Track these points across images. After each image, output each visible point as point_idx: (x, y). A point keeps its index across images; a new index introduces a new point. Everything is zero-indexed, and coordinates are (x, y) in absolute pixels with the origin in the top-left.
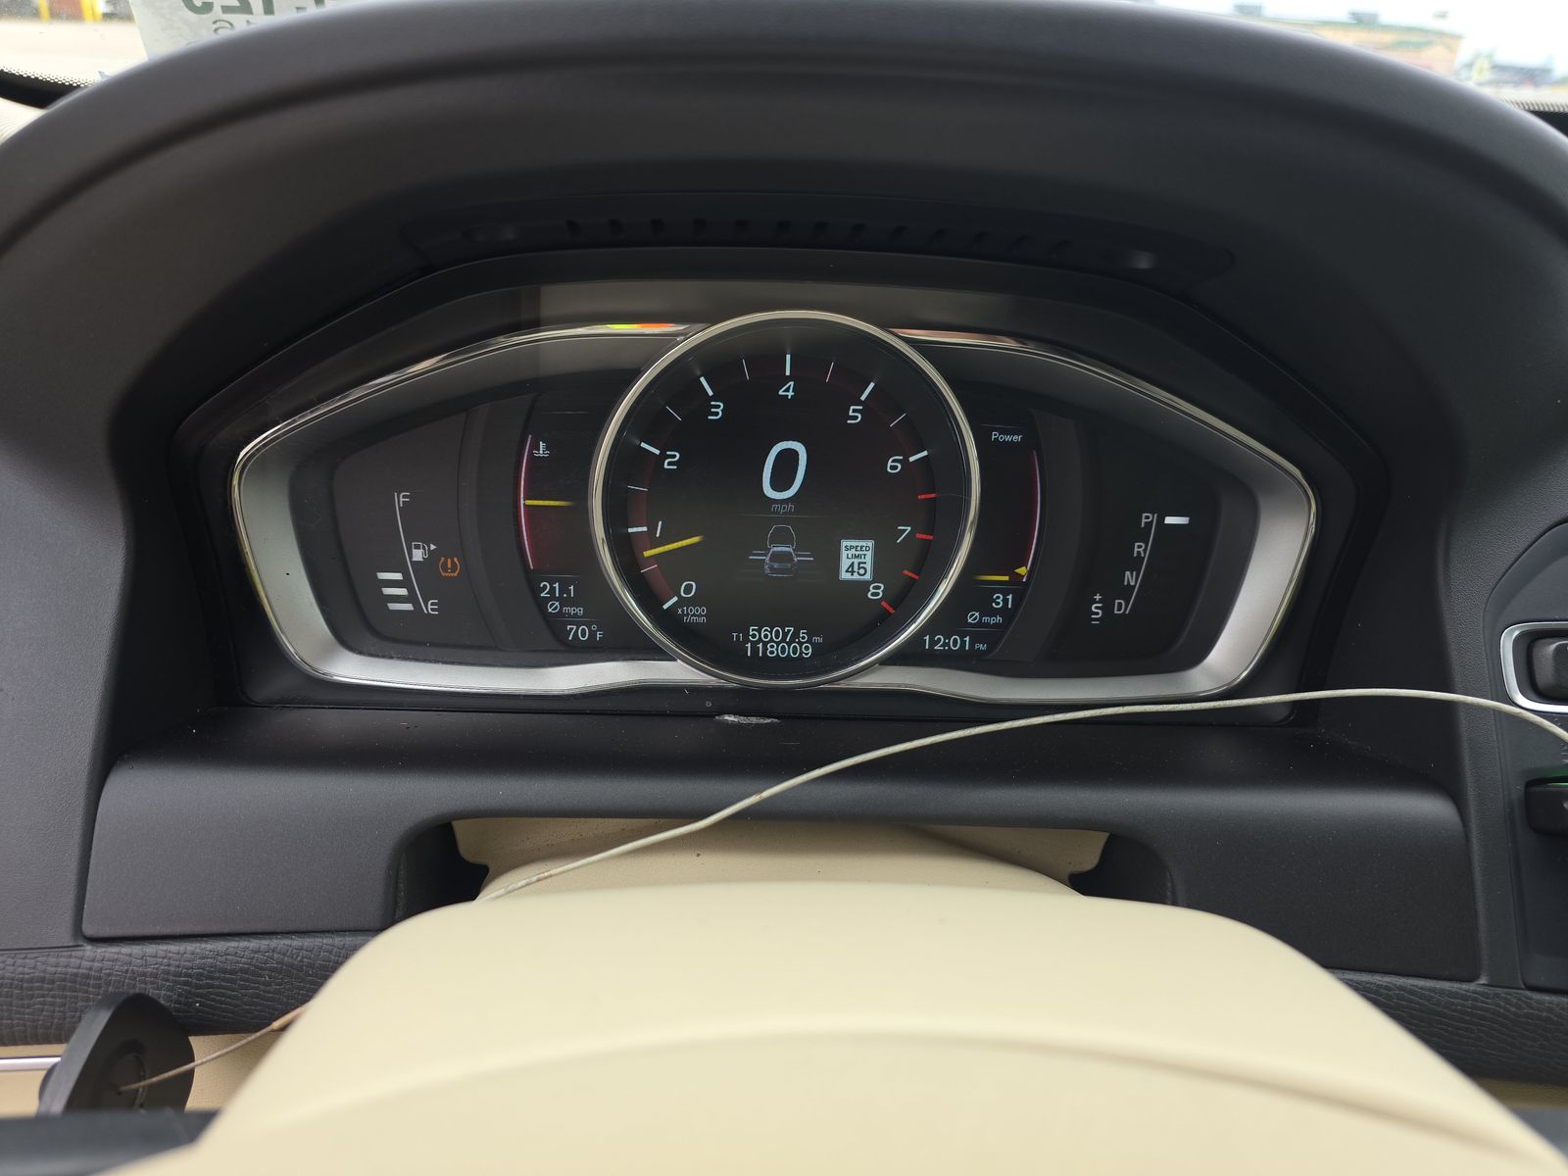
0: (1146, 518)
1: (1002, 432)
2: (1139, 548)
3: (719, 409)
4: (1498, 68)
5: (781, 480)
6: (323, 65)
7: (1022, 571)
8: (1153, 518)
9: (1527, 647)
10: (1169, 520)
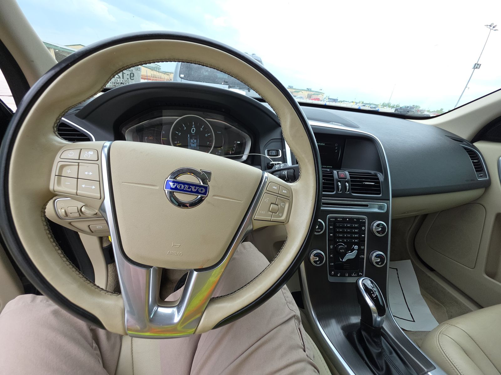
0: (235, 142)
1: (219, 132)
2: (235, 145)
3: (185, 128)
4: (329, 99)
5: (193, 131)
6: (143, 87)
7: (222, 148)
8: (236, 142)
9: (268, 151)
10: (238, 142)
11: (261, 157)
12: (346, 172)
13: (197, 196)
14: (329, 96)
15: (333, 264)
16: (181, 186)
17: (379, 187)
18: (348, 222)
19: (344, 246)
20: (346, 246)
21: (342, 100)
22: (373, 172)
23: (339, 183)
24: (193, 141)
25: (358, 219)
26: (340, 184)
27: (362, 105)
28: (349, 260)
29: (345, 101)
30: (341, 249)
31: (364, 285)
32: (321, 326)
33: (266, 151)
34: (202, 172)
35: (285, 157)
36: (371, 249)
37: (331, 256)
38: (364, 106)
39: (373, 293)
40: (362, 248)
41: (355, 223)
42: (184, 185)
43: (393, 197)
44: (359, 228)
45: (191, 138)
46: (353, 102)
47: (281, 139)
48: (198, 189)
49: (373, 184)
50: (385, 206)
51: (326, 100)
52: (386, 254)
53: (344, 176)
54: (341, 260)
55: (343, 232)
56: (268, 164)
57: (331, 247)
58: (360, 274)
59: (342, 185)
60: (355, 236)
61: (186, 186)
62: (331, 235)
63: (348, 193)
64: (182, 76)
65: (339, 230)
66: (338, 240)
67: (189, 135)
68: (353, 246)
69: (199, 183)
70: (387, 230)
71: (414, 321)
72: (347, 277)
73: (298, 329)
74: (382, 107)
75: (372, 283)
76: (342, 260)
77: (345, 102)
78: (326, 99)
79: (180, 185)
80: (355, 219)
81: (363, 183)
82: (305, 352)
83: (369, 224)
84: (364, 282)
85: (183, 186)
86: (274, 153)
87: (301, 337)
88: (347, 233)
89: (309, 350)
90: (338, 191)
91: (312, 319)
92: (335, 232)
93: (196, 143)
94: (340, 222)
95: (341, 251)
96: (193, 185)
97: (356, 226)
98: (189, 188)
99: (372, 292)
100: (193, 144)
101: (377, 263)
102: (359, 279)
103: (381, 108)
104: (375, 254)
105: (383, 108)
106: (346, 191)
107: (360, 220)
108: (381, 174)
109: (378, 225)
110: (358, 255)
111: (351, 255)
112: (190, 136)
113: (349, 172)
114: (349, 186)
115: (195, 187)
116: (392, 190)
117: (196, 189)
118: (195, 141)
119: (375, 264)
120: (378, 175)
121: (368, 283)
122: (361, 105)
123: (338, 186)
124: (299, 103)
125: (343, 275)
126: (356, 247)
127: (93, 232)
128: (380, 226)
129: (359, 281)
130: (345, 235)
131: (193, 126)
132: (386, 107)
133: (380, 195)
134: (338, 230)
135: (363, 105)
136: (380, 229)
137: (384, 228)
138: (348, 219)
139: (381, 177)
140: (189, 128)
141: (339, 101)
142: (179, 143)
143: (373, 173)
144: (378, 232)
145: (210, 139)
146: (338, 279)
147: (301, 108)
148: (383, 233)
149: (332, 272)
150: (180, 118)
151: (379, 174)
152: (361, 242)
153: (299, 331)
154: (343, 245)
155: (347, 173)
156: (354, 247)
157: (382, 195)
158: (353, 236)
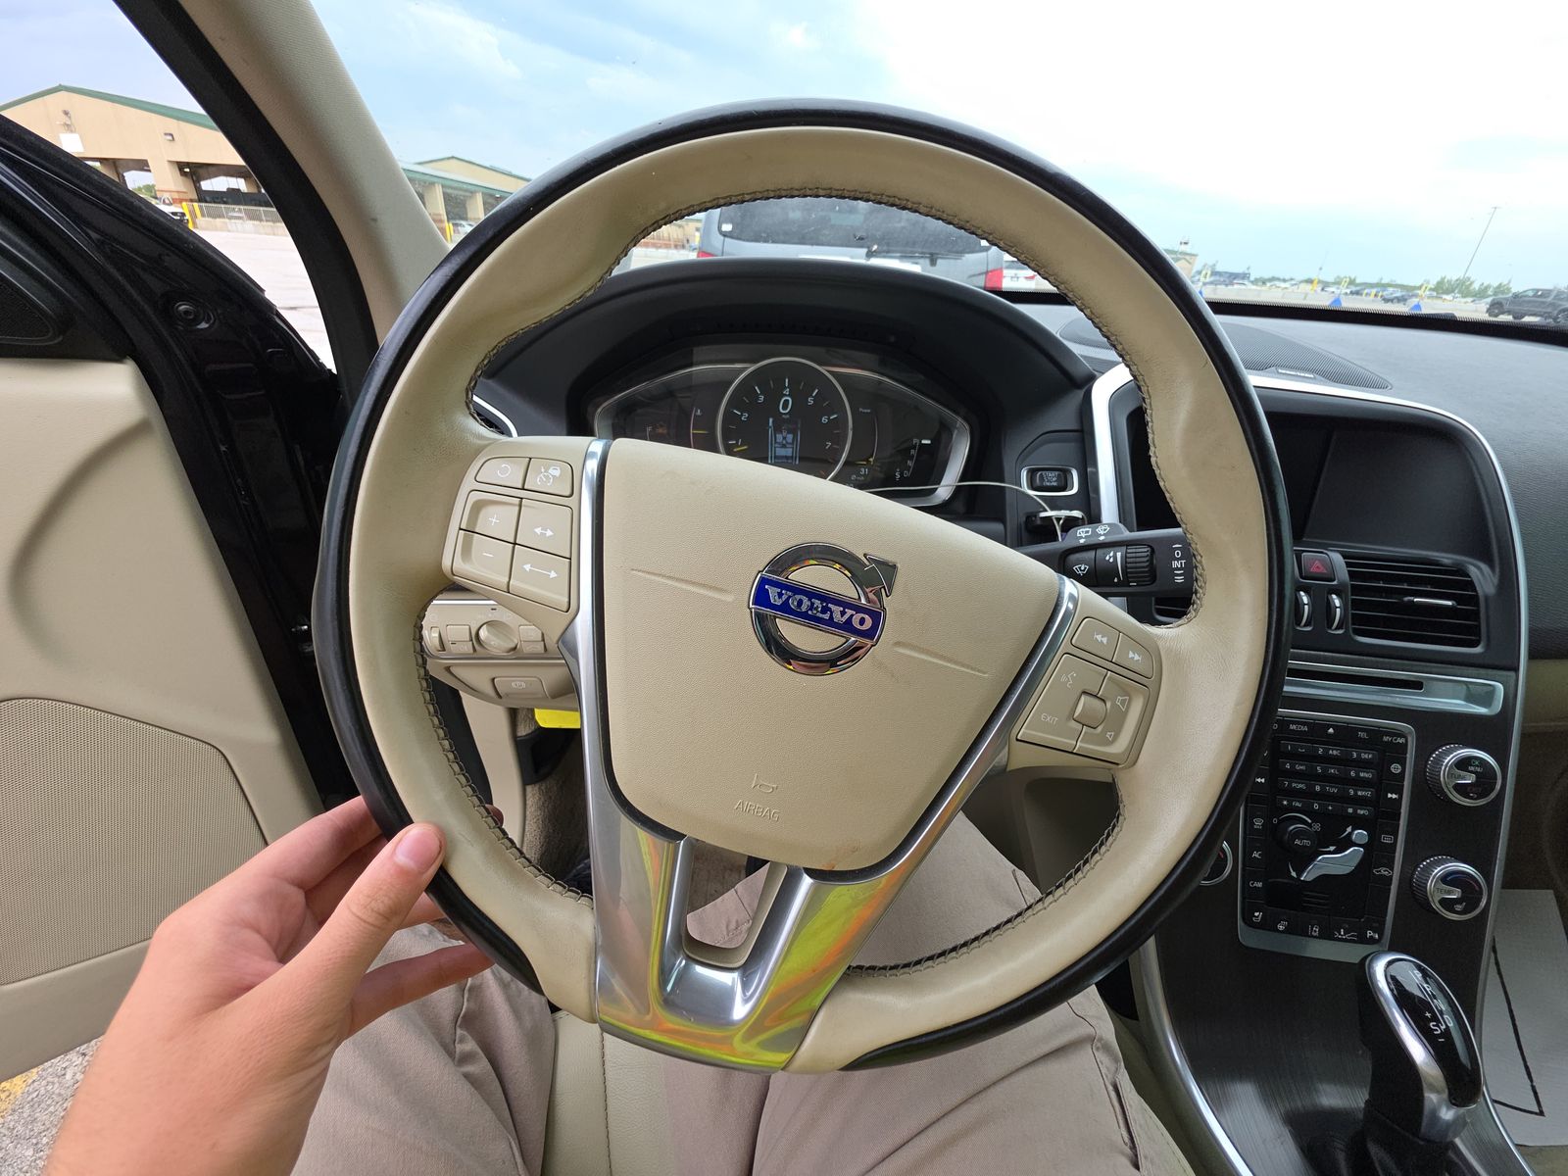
0: (915, 441)
1: (865, 408)
2: (913, 452)
3: (762, 398)
4: (1214, 273)
5: (785, 408)
7: (871, 459)
8: (918, 441)
9: (1032, 473)
10: (923, 442)
11: (1007, 491)
12: (1330, 554)
13: (844, 640)
14: (1214, 265)
15: (1260, 885)
16: (800, 603)
17: (1476, 615)
18: (1332, 741)
19: (1310, 825)
20: (1317, 827)
21: (1267, 276)
22: (1447, 558)
23: (1302, 593)
24: (784, 438)
25: (1376, 734)
26: (1305, 600)
27: (1348, 291)
28: (1324, 879)
29: (1278, 279)
30: (1298, 834)
31: (1395, 983)
32: (1204, 1095)
33: (1024, 474)
34: (868, 563)
35: (1091, 495)
36: (1422, 848)
37: (1256, 855)
38: (1357, 293)
39: (1434, 1018)
40: (1387, 839)
41: (1365, 745)
42: (810, 600)
43: (1533, 655)
44: (1381, 766)
45: (777, 429)
46: (1310, 281)
47: (1081, 431)
48: (852, 615)
49: (1450, 603)
50: (1497, 693)
51: (1202, 279)
52: (1488, 875)
53: (1325, 571)
54: (1294, 874)
55: (1309, 776)
56: (1031, 517)
57: (1258, 823)
58: (1369, 933)
59: (1313, 603)
60: (1359, 793)
61: (817, 603)
62: (1259, 780)
63: (1340, 632)
64: (727, 227)
65: (1293, 766)
66: (1285, 803)
67: (771, 420)
68: (1349, 829)
69: (857, 597)
70: (1498, 786)
71: (1541, 1113)
72: (1315, 937)
73: (1111, 1088)
74: (1435, 294)
75: (1425, 975)
76: (1299, 874)
77: (1277, 283)
78: (1204, 273)
79: (798, 597)
80: (1362, 730)
81: (1406, 599)
82: (1138, 1169)
83: (1423, 754)
84: (1394, 970)
85: (806, 602)
86: (1052, 478)
87: (1120, 1118)
88: (1325, 778)
89: (1152, 1163)
90: (1299, 625)
91: (1172, 1066)
92: (1275, 773)
93: (793, 443)
94: (1299, 737)
95: (1297, 842)
96: (838, 602)
97: (1365, 756)
98: (825, 610)
99: (1428, 1015)
100: (784, 446)
101: (1447, 904)
102: (1376, 955)
103: (1430, 301)
104: (1438, 871)
105: (1439, 302)
106: (1330, 627)
107: (1385, 739)
108: (1483, 566)
109: (1463, 764)
110: (1365, 865)
111: (1336, 862)
112: (773, 422)
113: (1345, 556)
114: (1344, 607)
115: (842, 609)
116: (1531, 632)
117: (846, 616)
118: (790, 437)
119: (1436, 906)
120: (1473, 571)
121: (1412, 977)
122: (1344, 291)
123: (1298, 605)
124: (1208, 303)
125: (1298, 930)
126: (1360, 834)
127: (500, 697)
128: (1471, 768)
129: (1371, 961)
130: (1318, 788)
131: (787, 392)
132: (1449, 297)
133: (1478, 650)
134: (1288, 766)
135: (1354, 289)
136: (1469, 779)
137: (1485, 779)
138: (1331, 730)
139: (1483, 577)
140: (774, 397)
141: (1252, 278)
142: (742, 445)
143: (1446, 561)
144: (1461, 789)
145: (836, 432)
146: (1277, 942)
147: (1219, 322)
148: (1481, 796)
149: (1256, 914)
150: (752, 368)
151: (1479, 568)
152: (1382, 819)
153: (1113, 1094)
154: (1304, 822)
155: (1337, 558)
156: (1350, 834)
157: (1488, 646)
158: (1352, 792)
